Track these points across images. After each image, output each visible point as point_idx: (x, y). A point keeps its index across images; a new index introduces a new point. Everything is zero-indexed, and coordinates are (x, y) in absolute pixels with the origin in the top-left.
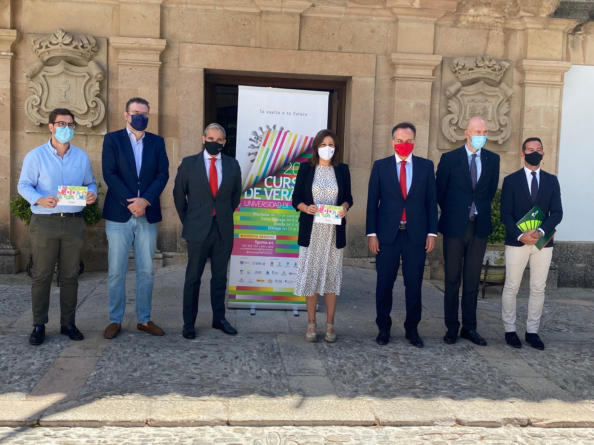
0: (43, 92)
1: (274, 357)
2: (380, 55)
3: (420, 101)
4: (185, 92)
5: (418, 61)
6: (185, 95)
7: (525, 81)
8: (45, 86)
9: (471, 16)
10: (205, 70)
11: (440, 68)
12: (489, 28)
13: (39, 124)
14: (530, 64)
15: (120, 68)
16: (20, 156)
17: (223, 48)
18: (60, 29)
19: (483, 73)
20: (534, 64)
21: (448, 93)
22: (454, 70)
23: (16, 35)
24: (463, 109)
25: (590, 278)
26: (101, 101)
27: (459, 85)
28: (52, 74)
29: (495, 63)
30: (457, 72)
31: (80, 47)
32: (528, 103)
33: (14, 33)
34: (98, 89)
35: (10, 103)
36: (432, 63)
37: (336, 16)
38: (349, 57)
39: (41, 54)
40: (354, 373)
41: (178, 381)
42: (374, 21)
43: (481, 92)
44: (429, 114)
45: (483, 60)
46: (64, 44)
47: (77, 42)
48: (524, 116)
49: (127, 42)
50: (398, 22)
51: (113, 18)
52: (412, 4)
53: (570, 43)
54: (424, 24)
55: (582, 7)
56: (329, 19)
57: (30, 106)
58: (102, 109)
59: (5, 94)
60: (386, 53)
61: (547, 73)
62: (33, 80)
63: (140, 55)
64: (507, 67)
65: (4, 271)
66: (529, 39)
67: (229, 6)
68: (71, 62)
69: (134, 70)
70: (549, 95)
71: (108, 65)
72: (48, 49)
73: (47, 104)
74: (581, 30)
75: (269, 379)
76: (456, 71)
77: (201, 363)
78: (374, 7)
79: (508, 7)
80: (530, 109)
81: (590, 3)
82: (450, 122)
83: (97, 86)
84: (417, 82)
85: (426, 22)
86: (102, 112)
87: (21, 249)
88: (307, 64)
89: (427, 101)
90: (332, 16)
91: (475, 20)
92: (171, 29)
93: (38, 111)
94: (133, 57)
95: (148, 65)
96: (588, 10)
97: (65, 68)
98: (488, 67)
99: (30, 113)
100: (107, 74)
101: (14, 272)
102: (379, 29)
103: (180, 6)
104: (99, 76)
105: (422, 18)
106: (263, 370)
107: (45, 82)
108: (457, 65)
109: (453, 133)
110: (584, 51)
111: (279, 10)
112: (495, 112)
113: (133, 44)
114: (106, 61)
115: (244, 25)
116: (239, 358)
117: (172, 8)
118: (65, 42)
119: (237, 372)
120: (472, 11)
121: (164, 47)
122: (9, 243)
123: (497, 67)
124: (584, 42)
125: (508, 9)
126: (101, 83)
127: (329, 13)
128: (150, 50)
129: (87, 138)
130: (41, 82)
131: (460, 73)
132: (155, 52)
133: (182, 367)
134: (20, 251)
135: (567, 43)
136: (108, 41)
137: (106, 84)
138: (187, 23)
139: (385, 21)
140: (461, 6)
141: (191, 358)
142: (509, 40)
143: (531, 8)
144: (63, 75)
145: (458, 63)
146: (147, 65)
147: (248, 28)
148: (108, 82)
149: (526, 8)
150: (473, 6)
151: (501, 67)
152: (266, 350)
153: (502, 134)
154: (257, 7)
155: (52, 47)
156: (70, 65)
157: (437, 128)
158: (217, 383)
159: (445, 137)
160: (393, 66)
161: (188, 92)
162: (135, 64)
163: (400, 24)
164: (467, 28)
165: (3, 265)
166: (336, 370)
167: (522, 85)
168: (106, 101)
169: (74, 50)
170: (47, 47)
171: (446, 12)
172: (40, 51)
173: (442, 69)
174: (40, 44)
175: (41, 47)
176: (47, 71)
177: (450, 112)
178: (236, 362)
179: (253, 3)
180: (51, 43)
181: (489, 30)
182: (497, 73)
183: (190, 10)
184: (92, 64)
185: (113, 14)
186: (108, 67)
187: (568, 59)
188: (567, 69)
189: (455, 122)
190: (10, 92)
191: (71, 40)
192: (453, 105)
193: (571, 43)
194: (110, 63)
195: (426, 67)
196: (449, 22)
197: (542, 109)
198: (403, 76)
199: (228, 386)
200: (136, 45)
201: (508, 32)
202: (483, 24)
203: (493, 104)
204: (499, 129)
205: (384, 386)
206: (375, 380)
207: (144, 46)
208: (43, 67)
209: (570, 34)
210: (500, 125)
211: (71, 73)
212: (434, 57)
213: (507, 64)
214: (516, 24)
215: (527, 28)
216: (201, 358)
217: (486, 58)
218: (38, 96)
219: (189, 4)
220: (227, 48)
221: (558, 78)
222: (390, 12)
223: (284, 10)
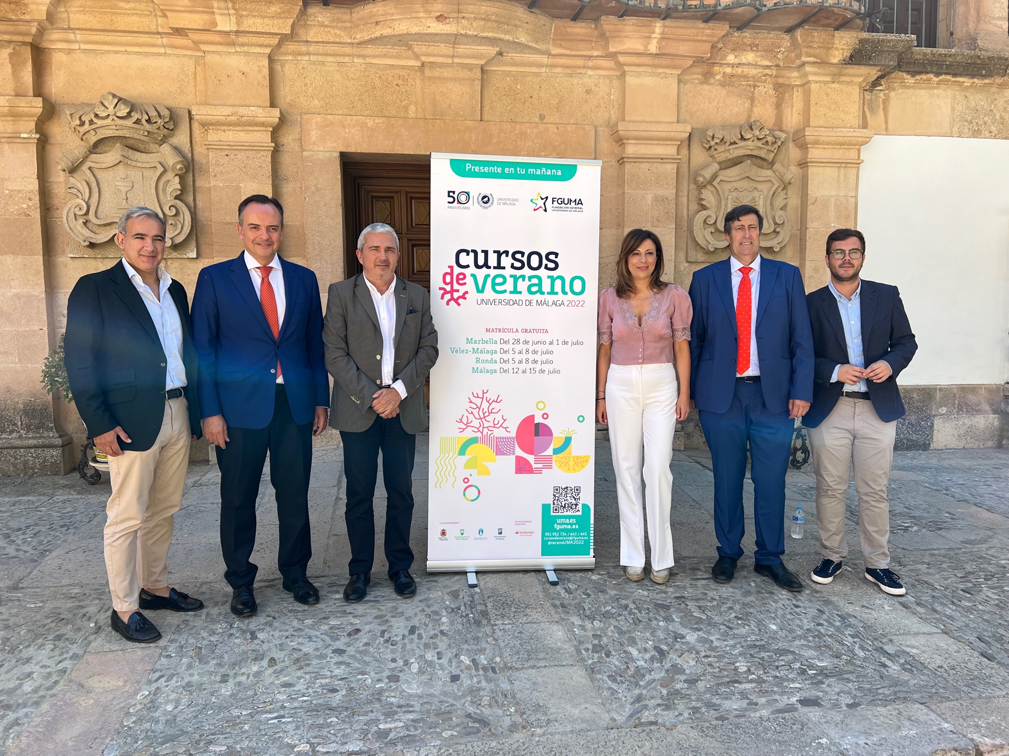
0: (90, 193)
1: (478, 623)
2: (601, 126)
3: (660, 192)
4: (313, 188)
5: (656, 133)
6: (313, 193)
7: (808, 160)
8: (94, 185)
9: (728, 64)
10: (343, 155)
11: (686, 143)
12: (755, 82)
13: (87, 243)
14: (816, 134)
15: (211, 154)
16: (62, 294)
17: (368, 121)
18: (109, 93)
19: (751, 148)
20: (821, 134)
21: (701, 179)
22: (707, 147)
23: (41, 105)
24: (723, 202)
25: (902, 435)
26: (183, 204)
27: (716, 166)
28: (104, 166)
29: (768, 132)
30: (713, 149)
31: (144, 121)
32: (814, 191)
33: (38, 102)
34: (179, 187)
35: (39, 213)
36: (677, 135)
37: (534, 70)
38: (556, 130)
39: (84, 135)
40: (625, 652)
41: (305, 701)
42: (590, 76)
43: (748, 177)
44: (674, 211)
45: (751, 128)
46: (117, 117)
47: (139, 113)
48: (807, 210)
49: (219, 113)
50: (625, 76)
51: (195, 78)
52: (646, 47)
53: (866, 104)
54: (662, 78)
55: (888, 47)
56: (524, 75)
57: (72, 216)
58: (186, 218)
59: (30, 199)
60: (609, 123)
61: (839, 147)
62: (74, 175)
63: (242, 134)
64: (782, 140)
65: (47, 471)
66: (813, 99)
67: (374, 57)
68: (132, 146)
69: (232, 156)
70: (842, 177)
71: (192, 150)
72: (93, 127)
73: (99, 212)
74: (882, 85)
75: (475, 680)
76: (710, 147)
77: (349, 649)
78: (589, 53)
79: (783, 50)
80: (816, 200)
81: (900, 40)
82: (705, 222)
83: (176, 183)
84: (655, 165)
85: (666, 76)
86: (186, 222)
87: (73, 435)
88: (495, 141)
89: (670, 192)
90: (528, 69)
91: (734, 72)
92: (286, 94)
93: (85, 224)
94: (230, 136)
95: (255, 148)
96: (897, 51)
97: (124, 156)
98: (758, 139)
99: (72, 226)
100: (191, 165)
101: (62, 472)
102: (597, 89)
103: (299, 58)
104: (179, 167)
105: (660, 70)
106: (462, 658)
107: (93, 179)
108: (713, 137)
109: (710, 238)
110: (886, 115)
111: (450, 61)
112: (768, 204)
113: (228, 116)
114: (189, 145)
115: (397, 85)
116: (417, 632)
117: (287, 60)
118: (119, 114)
119: (415, 668)
120: (731, 58)
121: (277, 120)
122: (52, 428)
123: (770, 139)
124: (886, 102)
125: (783, 54)
126: (182, 178)
127: (523, 64)
128: (256, 124)
129: (166, 263)
130: (87, 179)
131: (716, 150)
132: (264, 129)
133: (315, 662)
134: (71, 439)
135: (864, 104)
136: (189, 112)
137: (191, 179)
138: (311, 84)
139: (605, 76)
140: (716, 50)
141: (332, 638)
142: (782, 102)
143: (817, 51)
144: (121, 166)
145: (714, 135)
146: (252, 148)
147: (404, 90)
148: (194, 176)
149: (810, 51)
150: (733, 50)
151: (776, 139)
152: (463, 608)
153: (778, 237)
154: (417, 57)
155: (100, 123)
156: (131, 151)
157: (686, 232)
158: (379, 700)
159: (697, 244)
160: (620, 141)
161: (317, 189)
162: (234, 148)
163: (628, 78)
164: (723, 85)
165: (44, 462)
166: (591, 647)
167: (803, 166)
168: (192, 206)
169: (135, 126)
170: (91, 122)
171: (694, 59)
172: (82, 130)
173: (689, 145)
174: (80, 118)
175: (82, 124)
176: (96, 161)
177: (704, 208)
178: (412, 641)
179: (410, 52)
180: (96, 116)
181: (755, 86)
182: (769, 148)
183: (314, 63)
184: (166, 148)
185: (195, 72)
186: (192, 154)
187: (865, 126)
188: (867, 140)
189: (712, 222)
190: (38, 196)
191: (128, 110)
192: (708, 196)
193: (869, 104)
194: (195, 148)
195: (668, 142)
196: (697, 76)
197: (833, 199)
198: (635, 156)
199: (400, 707)
200: (233, 118)
201: (781, 90)
202: (745, 77)
203: (765, 192)
204: (774, 231)
205: (685, 681)
206: (666, 667)
207: (246, 118)
208: (89, 155)
209: (866, 90)
210: (776, 224)
211: (134, 163)
212: (680, 127)
213: (783, 136)
214: (794, 77)
215: (809, 82)
216: (349, 635)
217: (755, 125)
218: (84, 201)
219: (314, 54)
220: (374, 120)
221: (853, 154)
222: (613, 62)
223: (456, 60)
